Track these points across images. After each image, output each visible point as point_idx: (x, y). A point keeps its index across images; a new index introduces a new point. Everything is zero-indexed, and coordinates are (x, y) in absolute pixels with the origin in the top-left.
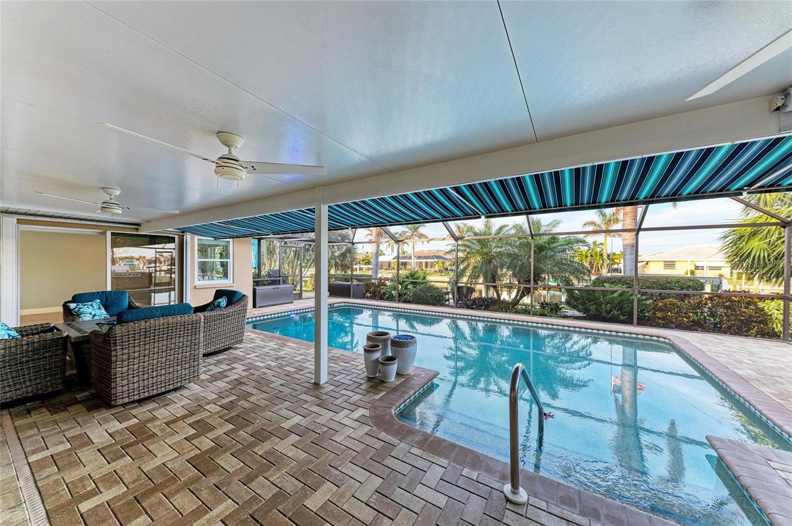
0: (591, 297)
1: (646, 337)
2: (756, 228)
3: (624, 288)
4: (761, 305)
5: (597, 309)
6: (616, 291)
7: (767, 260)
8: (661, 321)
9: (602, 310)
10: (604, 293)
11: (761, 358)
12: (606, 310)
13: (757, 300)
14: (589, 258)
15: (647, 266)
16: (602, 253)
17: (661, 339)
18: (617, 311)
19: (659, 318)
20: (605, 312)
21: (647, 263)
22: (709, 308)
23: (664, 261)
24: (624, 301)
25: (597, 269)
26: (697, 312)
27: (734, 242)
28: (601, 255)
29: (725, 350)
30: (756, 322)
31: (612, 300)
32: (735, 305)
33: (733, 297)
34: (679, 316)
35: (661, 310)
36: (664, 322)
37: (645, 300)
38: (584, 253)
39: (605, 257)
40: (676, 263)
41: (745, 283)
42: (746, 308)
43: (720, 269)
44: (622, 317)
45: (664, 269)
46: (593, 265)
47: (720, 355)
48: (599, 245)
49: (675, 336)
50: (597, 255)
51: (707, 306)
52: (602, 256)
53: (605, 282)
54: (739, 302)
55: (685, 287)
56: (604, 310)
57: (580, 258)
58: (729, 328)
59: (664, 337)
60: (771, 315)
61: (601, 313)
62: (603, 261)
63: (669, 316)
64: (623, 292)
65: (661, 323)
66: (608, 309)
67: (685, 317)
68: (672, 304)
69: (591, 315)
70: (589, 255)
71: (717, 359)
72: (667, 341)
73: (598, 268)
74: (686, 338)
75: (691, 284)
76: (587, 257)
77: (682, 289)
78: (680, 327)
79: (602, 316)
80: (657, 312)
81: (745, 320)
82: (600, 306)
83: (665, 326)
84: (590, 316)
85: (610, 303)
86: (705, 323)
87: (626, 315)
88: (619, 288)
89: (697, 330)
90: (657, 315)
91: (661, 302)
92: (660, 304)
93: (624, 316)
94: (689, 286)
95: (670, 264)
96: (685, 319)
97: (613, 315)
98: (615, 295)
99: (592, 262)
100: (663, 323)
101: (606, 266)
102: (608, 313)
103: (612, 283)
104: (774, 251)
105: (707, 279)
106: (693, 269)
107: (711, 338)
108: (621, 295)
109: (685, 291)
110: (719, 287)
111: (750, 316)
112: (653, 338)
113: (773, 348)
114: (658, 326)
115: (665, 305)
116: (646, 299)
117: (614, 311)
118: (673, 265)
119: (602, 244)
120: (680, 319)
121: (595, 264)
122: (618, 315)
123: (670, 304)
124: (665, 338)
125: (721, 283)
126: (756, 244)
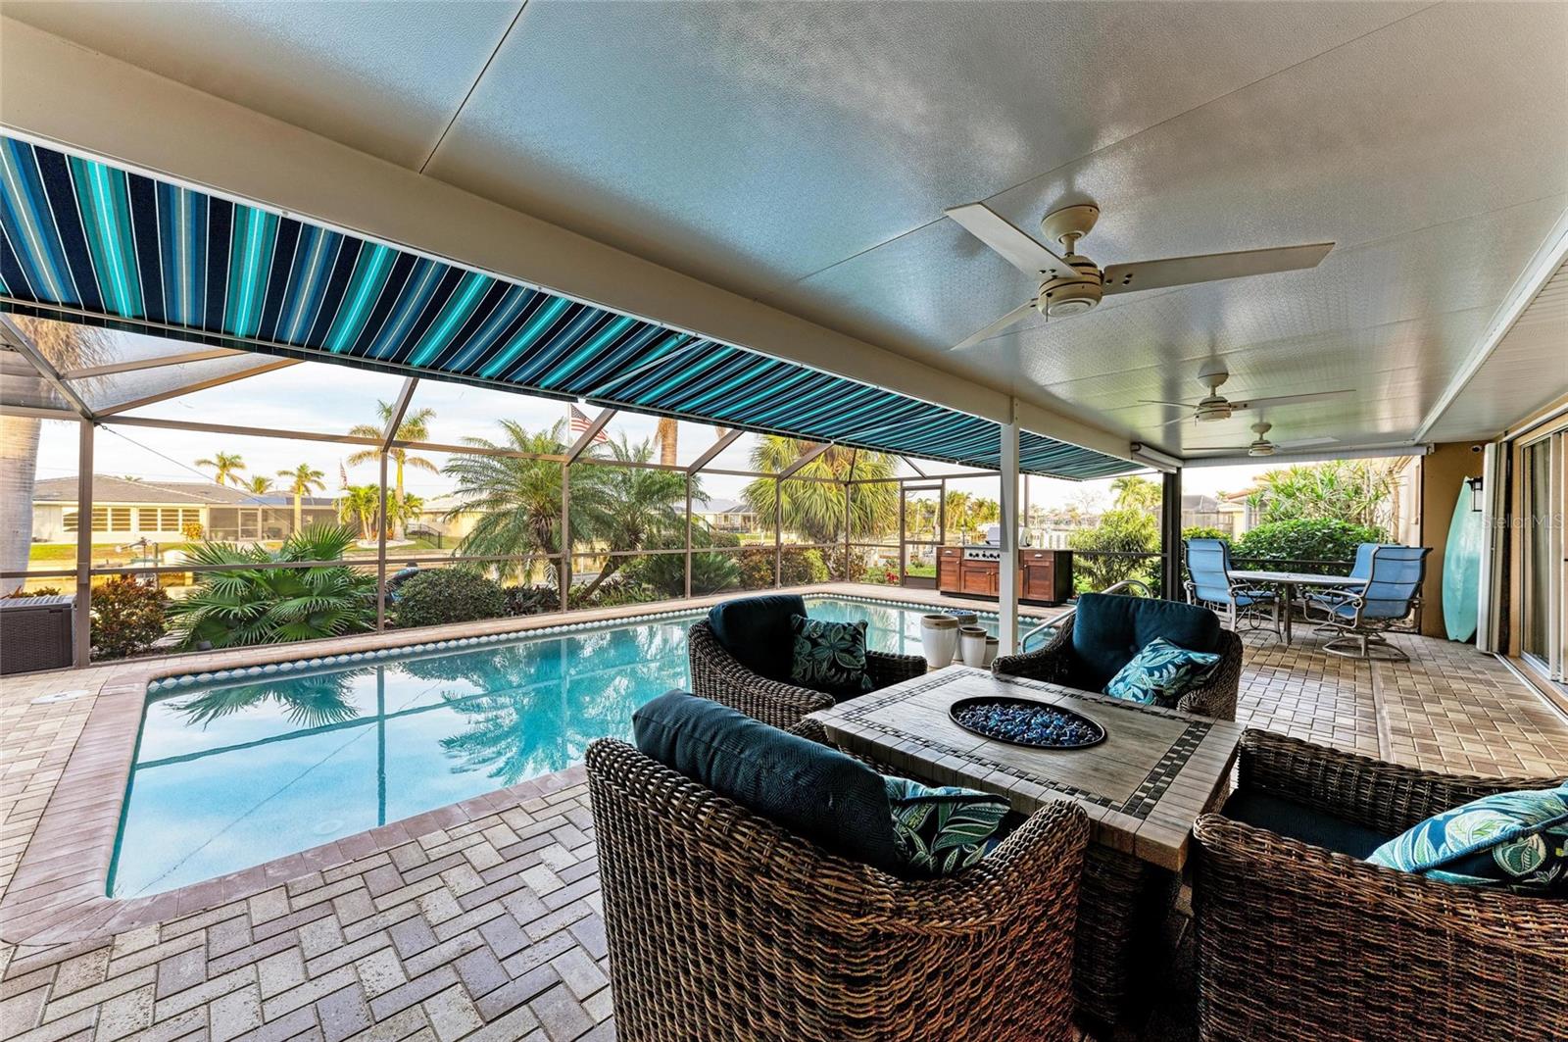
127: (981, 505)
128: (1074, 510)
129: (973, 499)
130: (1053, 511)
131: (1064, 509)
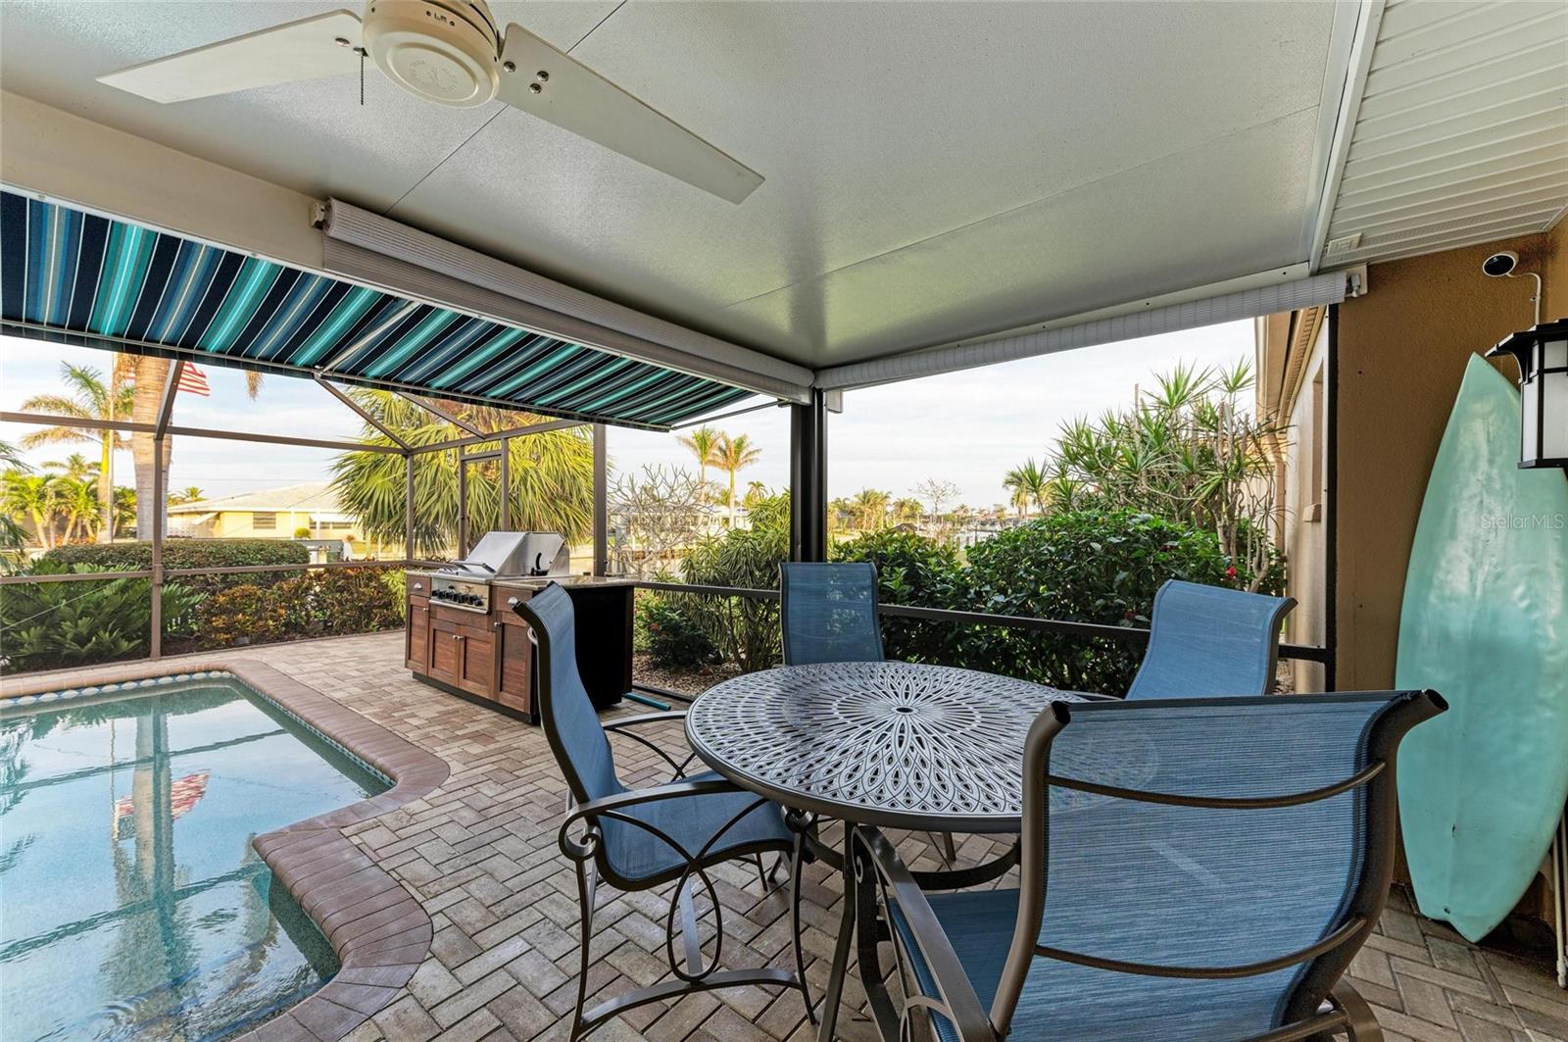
0: (26, 606)
1: (179, 678)
2: (381, 456)
3: (135, 570)
4: (384, 578)
5: (45, 638)
6: (110, 581)
7: (392, 507)
8: (223, 636)
9: (64, 636)
10: (72, 588)
11: (374, 662)
12: (76, 635)
13: (379, 572)
14: (51, 501)
15: (218, 522)
16: (96, 489)
17: (213, 675)
18: (111, 633)
19: (217, 630)
20: (72, 640)
21: (218, 515)
22: (316, 594)
23: (254, 512)
24: (131, 605)
25: (79, 529)
26: (294, 606)
27: (351, 477)
28: (93, 494)
29: (326, 665)
30: (379, 607)
31: (98, 605)
32: (352, 584)
33: (349, 571)
34: (260, 619)
35: (223, 611)
36: (229, 636)
37: (188, 596)
38: (32, 486)
39: (106, 498)
40: (277, 516)
41: (382, 549)
42: (367, 586)
43: (349, 528)
44: (125, 645)
45: (255, 528)
46: (66, 519)
47: (315, 675)
48: (89, 467)
49: (243, 661)
50: (77, 494)
51: (312, 592)
52: (95, 496)
53: (79, 559)
54: (356, 577)
55: (275, 558)
56: (69, 636)
57: (15, 499)
58: (343, 624)
59: (221, 667)
60: (396, 593)
61: (61, 645)
62: (99, 509)
63: (239, 621)
64: (132, 580)
65: (222, 640)
66: (84, 631)
67: (272, 617)
68: (246, 596)
69: (24, 657)
70: (51, 492)
71: (309, 683)
72: (226, 674)
73: (84, 528)
74: (265, 659)
75: (285, 552)
76: (42, 496)
77: (269, 562)
78: (262, 639)
79: (65, 652)
80: (214, 619)
81: (365, 606)
82: (56, 626)
83: (231, 645)
84: (22, 662)
85: (91, 615)
86: (307, 623)
87: (138, 637)
88: (121, 572)
89: (293, 639)
90: (214, 624)
91: (223, 596)
92: (221, 599)
93: (130, 640)
94: (282, 556)
95: (264, 519)
96: (271, 622)
97: (99, 643)
98: (107, 591)
99: (60, 512)
100: (227, 639)
101: (108, 521)
102: (83, 641)
103: (100, 562)
104: (400, 493)
105: (321, 544)
106: (307, 527)
107: (312, 648)
108: (123, 590)
109: (274, 567)
110: (339, 554)
111: (371, 598)
112: (196, 676)
113: (393, 642)
114: (216, 647)
115: (233, 600)
116: (192, 594)
117: (101, 633)
118: (271, 519)
119: (97, 465)
120: (261, 623)
121: (73, 517)
122: (115, 642)
123: (242, 597)
124: (221, 671)
125: (342, 550)
126: (380, 481)
127: (902, 505)
128: (1002, 510)
129: (893, 499)
130: (981, 512)
131: (992, 509)
